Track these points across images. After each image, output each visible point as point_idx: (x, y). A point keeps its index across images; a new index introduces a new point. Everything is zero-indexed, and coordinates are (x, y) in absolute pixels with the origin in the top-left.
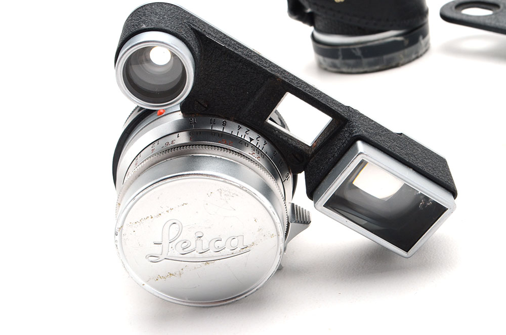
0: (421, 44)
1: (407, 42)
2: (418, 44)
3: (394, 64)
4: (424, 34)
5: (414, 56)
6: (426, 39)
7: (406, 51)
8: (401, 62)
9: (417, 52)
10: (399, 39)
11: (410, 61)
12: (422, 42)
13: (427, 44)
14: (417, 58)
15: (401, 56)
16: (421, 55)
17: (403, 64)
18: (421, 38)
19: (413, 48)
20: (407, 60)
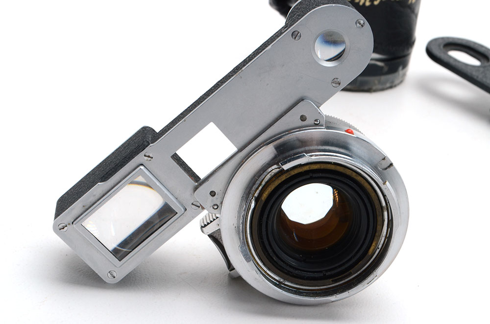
0: (399, 74)
1: (386, 69)
2: (396, 74)
3: (366, 88)
4: (405, 65)
5: (388, 85)
6: (405, 70)
7: (383, 78)
8: (374, 88)
9: (393, 82)
10: (380, 64)
11: (383, 90)
12: (401, 72)
13: (404, 75)
14: (391, 87)
15: (376, 82)
16: (395, 86)
17: (375, 91)
18: (401, 68)
19: (390, 77)
20: (380, 87)
